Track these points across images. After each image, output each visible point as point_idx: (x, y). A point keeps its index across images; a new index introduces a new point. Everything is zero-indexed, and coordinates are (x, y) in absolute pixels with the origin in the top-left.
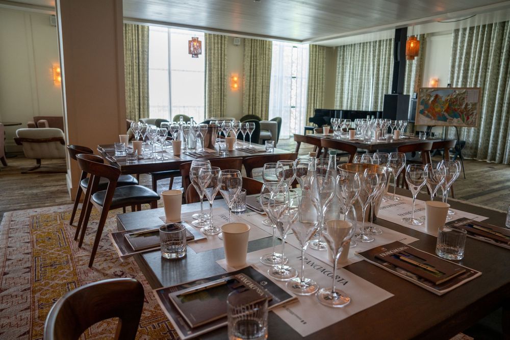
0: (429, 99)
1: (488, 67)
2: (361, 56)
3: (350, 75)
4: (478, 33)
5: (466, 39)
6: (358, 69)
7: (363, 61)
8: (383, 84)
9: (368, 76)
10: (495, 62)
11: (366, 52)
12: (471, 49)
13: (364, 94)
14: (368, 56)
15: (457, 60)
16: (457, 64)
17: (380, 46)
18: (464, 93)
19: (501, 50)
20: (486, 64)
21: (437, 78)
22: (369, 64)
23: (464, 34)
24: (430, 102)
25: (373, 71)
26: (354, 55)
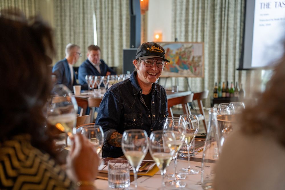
3: (70, 29)
15: (178, 15)
16: (178, 18)
18: (191, 47)
19: (214, 7)
20: (204, 20)
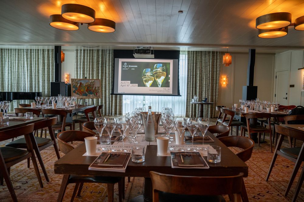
0: (77, 85)
1: (94, 69)
2: (17, 57)
3: (8, 69)
4: (87, 52)
5: (82, 55)
6: (15, 65)
7: (18, 60)
8: (35, 76)
9: (24, 70)
10: (97, 67)
11: (21, 55)
12: (85, 60)
13: (21, 81)
14: (22, 58)
15: (79, 65)
16: (79, 67)
17: (31, 52)
18: (94, 82)
19: (98, 62)
20: (93, 68)
21: (68, 74)
22: (24, 63)
23: (81, 52)
24: (78, 86)
25: (27, 68)
26: (11, 56)
